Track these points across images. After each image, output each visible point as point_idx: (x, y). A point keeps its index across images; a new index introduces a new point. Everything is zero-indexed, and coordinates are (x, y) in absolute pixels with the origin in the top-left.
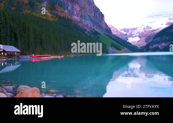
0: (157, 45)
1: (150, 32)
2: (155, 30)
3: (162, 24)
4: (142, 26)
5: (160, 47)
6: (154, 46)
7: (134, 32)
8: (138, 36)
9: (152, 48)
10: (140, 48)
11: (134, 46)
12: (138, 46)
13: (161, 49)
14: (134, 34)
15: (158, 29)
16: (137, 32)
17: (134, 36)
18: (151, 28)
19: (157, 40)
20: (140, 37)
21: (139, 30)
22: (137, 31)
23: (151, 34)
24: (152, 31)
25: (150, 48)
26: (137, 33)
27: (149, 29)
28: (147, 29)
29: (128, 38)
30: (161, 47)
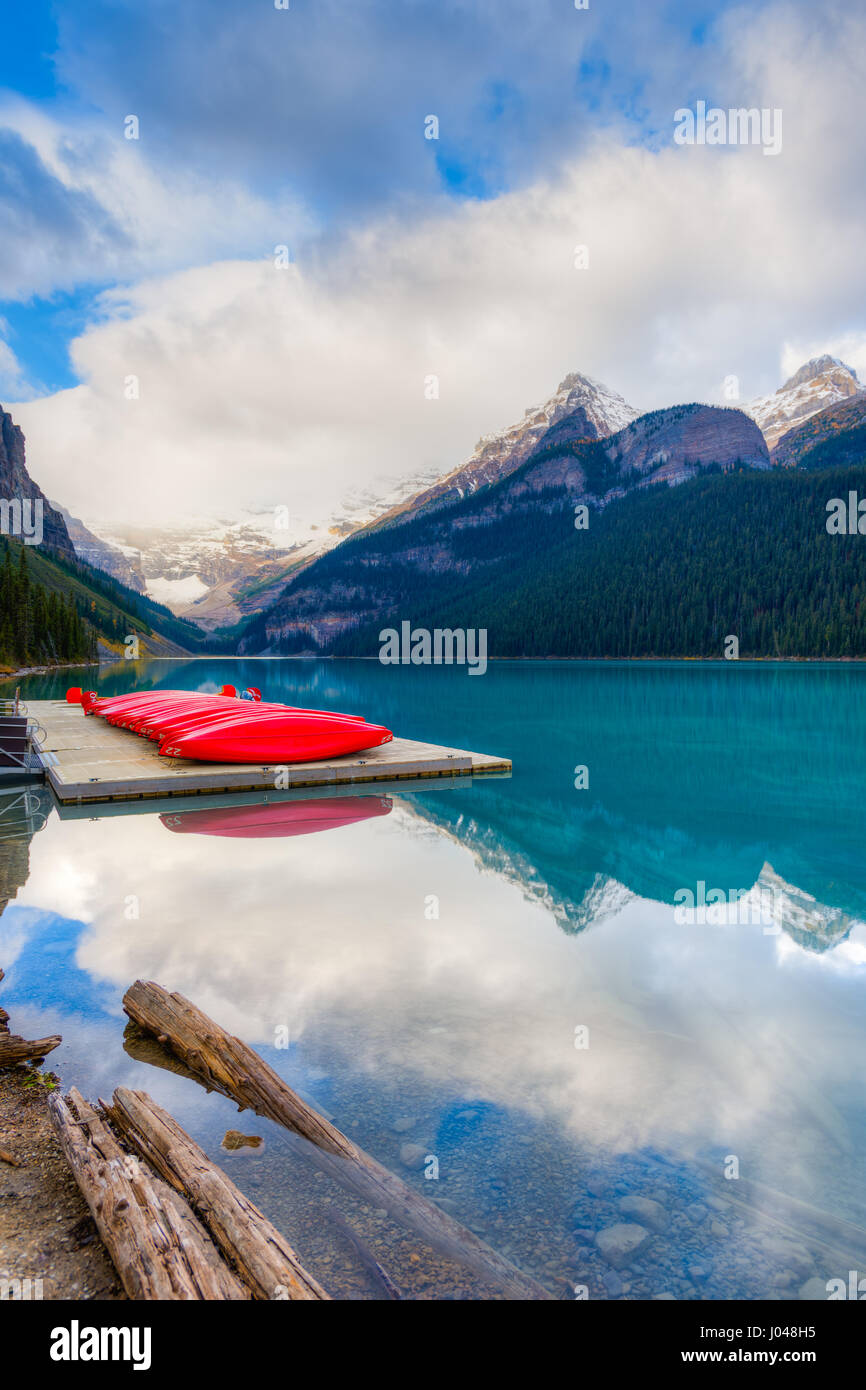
0: (301, 625)
1: (260, 561)
2: (282, 553)
3: (314, 528)
4: (220, 525)
5: (315, 634)
6: (290, 628)
7: (177, 548)
8: (199, 575)
9: (278, 638)
10: (216, 637)
11: (184, 621)
12: (202, 626)
13: (321, 643)
14: (175, 563)
15: (294, 549)
16: (194, 553)
17: (176, 569)
18: (260, 540)
19: (301, 601)
20: (205, 579)
21: (203, 544)
22: (193, 548)
23: (264, 569)
24: (268, 555)
25: (269, 637)
26: (194, 558)
27: (254, 543)
28: (243, 543)
29: (143, 578)
30: (321, 633)
